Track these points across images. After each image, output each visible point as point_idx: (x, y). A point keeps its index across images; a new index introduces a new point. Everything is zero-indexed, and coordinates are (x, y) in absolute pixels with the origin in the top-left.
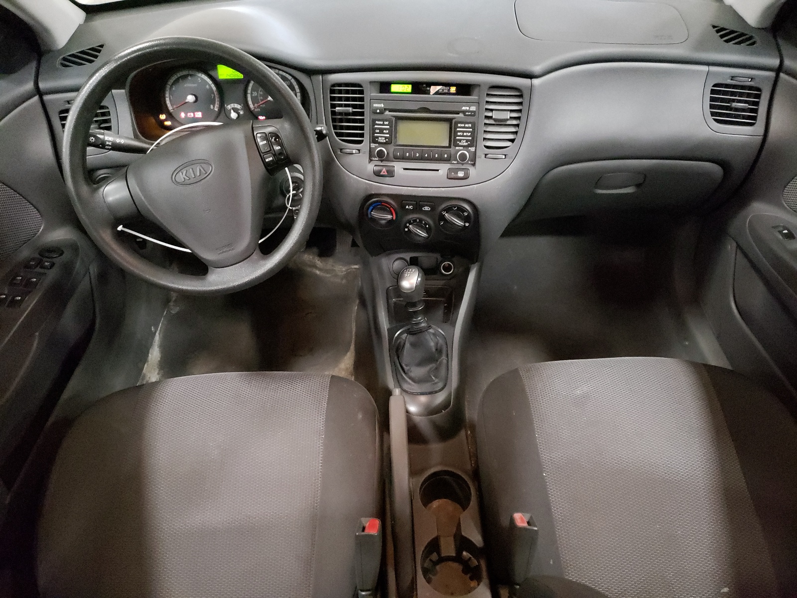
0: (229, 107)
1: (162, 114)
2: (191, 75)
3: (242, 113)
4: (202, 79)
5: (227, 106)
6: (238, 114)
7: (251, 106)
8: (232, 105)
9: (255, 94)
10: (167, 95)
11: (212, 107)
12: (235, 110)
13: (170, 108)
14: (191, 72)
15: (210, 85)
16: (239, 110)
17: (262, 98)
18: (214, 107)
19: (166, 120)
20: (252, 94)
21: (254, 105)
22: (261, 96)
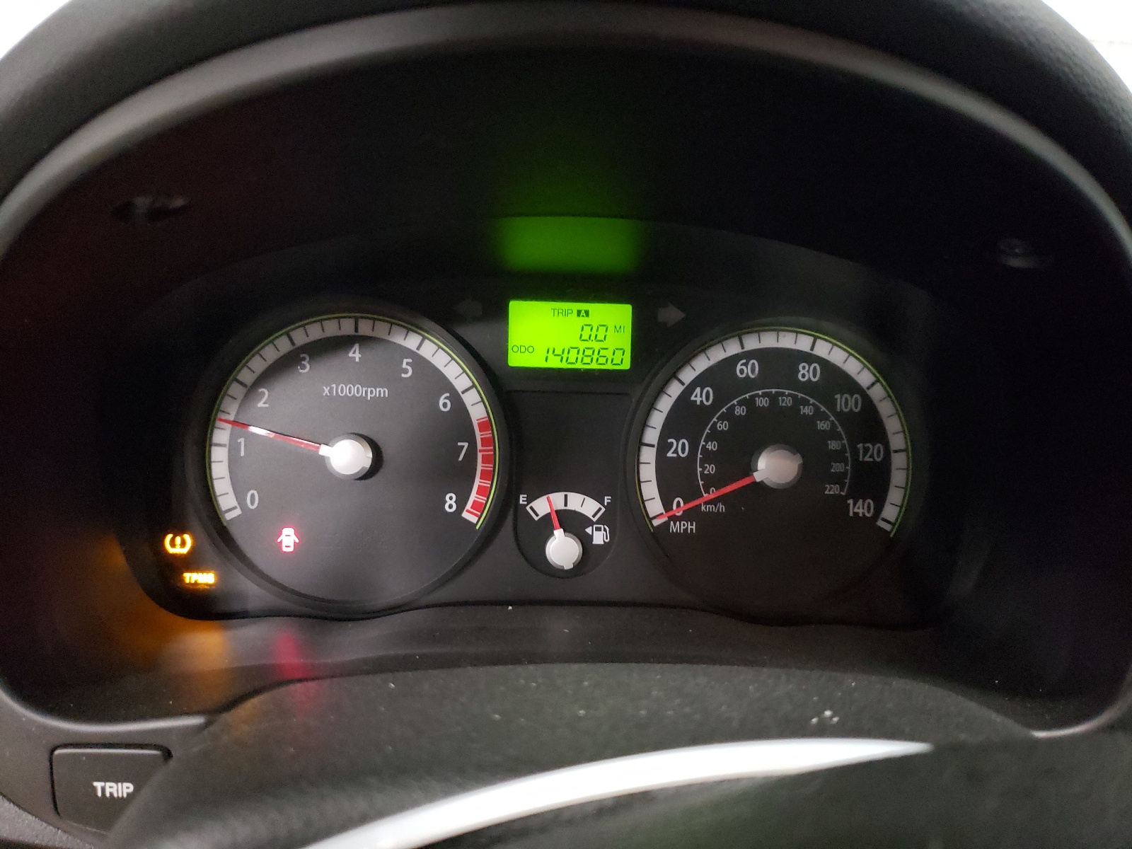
0: (541, 507)
1: (179, 531)
2: (364, 340)
3: (599, 538)
4: (422, 365)
5: (529, 501)
6: (585, 541)
7: (654, 507)
8: (557, 499)
9: (679, 448)
10: (221, 435)
11: (450, 502)
12: (573, 523)
13: (226, 500)
14: (365, 328)
15: (456, 398)
16: (586, 521)
17: (711, 469)
18: (461, 503)
19: (190, 562)
20: (663, 447)
21: (667, 505)
22: (708, 457)
